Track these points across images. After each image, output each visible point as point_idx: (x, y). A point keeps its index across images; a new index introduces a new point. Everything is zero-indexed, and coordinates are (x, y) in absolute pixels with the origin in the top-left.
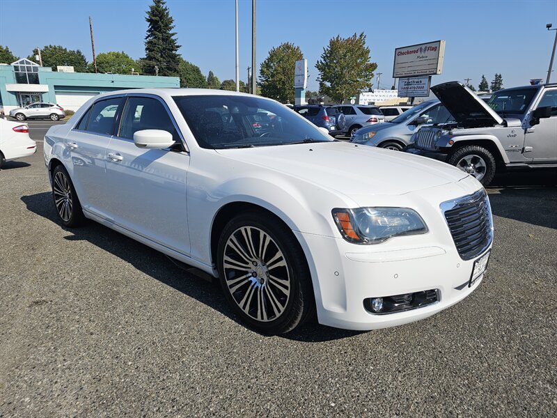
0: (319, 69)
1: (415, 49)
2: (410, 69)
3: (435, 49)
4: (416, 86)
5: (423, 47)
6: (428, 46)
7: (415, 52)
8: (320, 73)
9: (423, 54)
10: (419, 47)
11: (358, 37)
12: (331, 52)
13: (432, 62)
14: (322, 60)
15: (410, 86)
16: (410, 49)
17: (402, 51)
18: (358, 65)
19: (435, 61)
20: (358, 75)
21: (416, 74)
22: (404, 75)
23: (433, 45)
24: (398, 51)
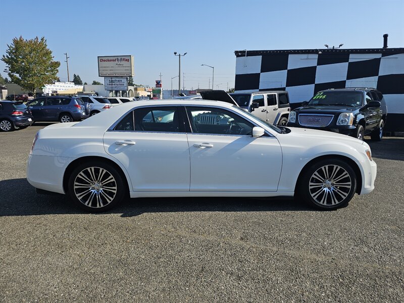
0: (7, 63)
1: (114, 58)
2: (112, 72)
3: (128, 60)
4: (118, 83)
5: (119, 58)
6: (123, 58)
7: (113, 60)
8: (7, 65)
9: (119, 63)
10: (116, 58)
11: (39, 40)
12: (17, 49)
13: (127, 68)
14: (8, 54)
15: (113, 83)
16: (109, 59)
17: (104, 59)
18: (44, 62)
19: (129, 68)
20: (45, 69)
21: (117, 75)
22: (107, 75)
23: (127, 58)
24: (100, 58)
